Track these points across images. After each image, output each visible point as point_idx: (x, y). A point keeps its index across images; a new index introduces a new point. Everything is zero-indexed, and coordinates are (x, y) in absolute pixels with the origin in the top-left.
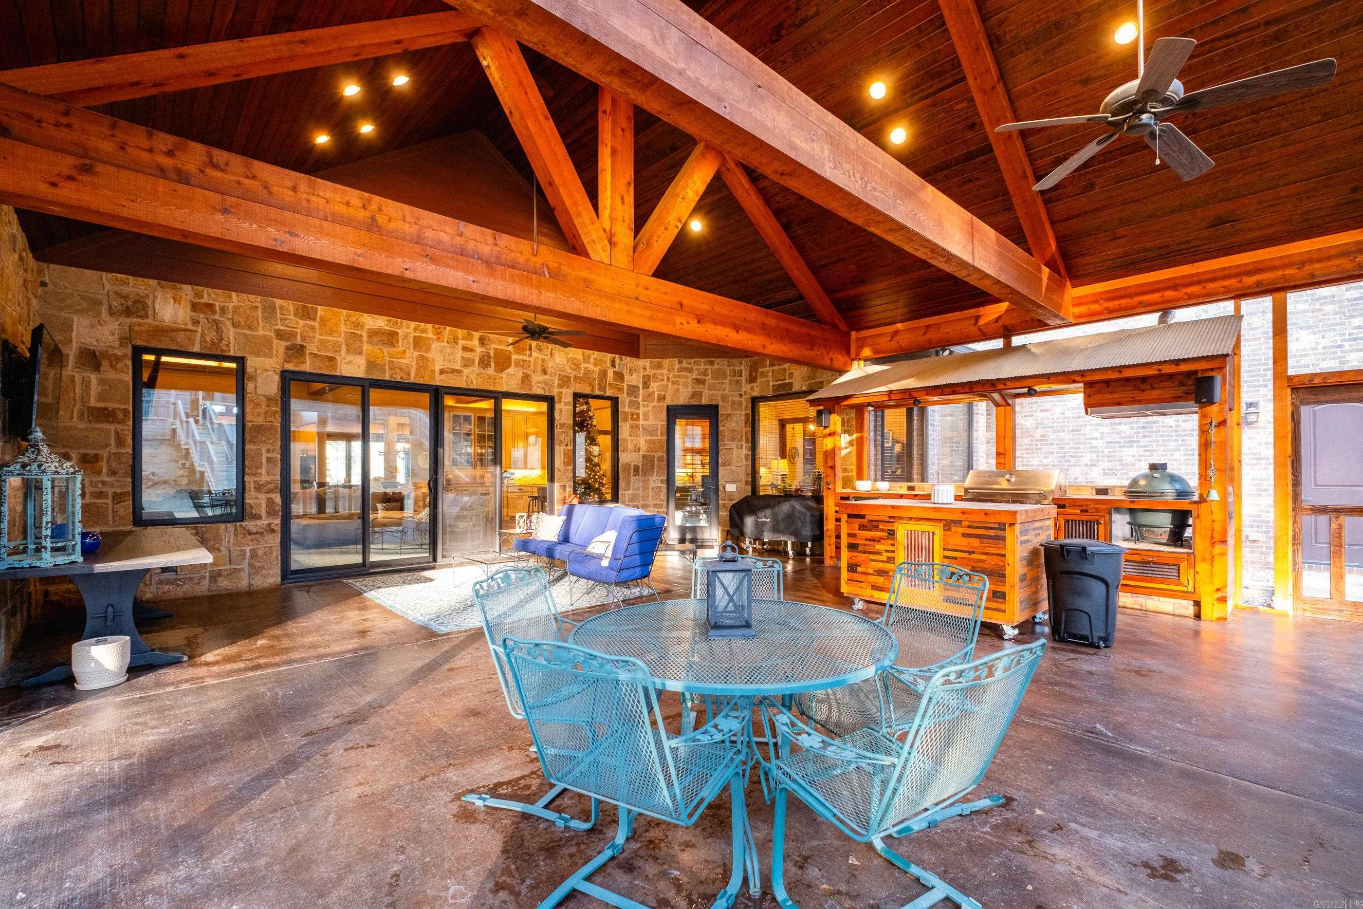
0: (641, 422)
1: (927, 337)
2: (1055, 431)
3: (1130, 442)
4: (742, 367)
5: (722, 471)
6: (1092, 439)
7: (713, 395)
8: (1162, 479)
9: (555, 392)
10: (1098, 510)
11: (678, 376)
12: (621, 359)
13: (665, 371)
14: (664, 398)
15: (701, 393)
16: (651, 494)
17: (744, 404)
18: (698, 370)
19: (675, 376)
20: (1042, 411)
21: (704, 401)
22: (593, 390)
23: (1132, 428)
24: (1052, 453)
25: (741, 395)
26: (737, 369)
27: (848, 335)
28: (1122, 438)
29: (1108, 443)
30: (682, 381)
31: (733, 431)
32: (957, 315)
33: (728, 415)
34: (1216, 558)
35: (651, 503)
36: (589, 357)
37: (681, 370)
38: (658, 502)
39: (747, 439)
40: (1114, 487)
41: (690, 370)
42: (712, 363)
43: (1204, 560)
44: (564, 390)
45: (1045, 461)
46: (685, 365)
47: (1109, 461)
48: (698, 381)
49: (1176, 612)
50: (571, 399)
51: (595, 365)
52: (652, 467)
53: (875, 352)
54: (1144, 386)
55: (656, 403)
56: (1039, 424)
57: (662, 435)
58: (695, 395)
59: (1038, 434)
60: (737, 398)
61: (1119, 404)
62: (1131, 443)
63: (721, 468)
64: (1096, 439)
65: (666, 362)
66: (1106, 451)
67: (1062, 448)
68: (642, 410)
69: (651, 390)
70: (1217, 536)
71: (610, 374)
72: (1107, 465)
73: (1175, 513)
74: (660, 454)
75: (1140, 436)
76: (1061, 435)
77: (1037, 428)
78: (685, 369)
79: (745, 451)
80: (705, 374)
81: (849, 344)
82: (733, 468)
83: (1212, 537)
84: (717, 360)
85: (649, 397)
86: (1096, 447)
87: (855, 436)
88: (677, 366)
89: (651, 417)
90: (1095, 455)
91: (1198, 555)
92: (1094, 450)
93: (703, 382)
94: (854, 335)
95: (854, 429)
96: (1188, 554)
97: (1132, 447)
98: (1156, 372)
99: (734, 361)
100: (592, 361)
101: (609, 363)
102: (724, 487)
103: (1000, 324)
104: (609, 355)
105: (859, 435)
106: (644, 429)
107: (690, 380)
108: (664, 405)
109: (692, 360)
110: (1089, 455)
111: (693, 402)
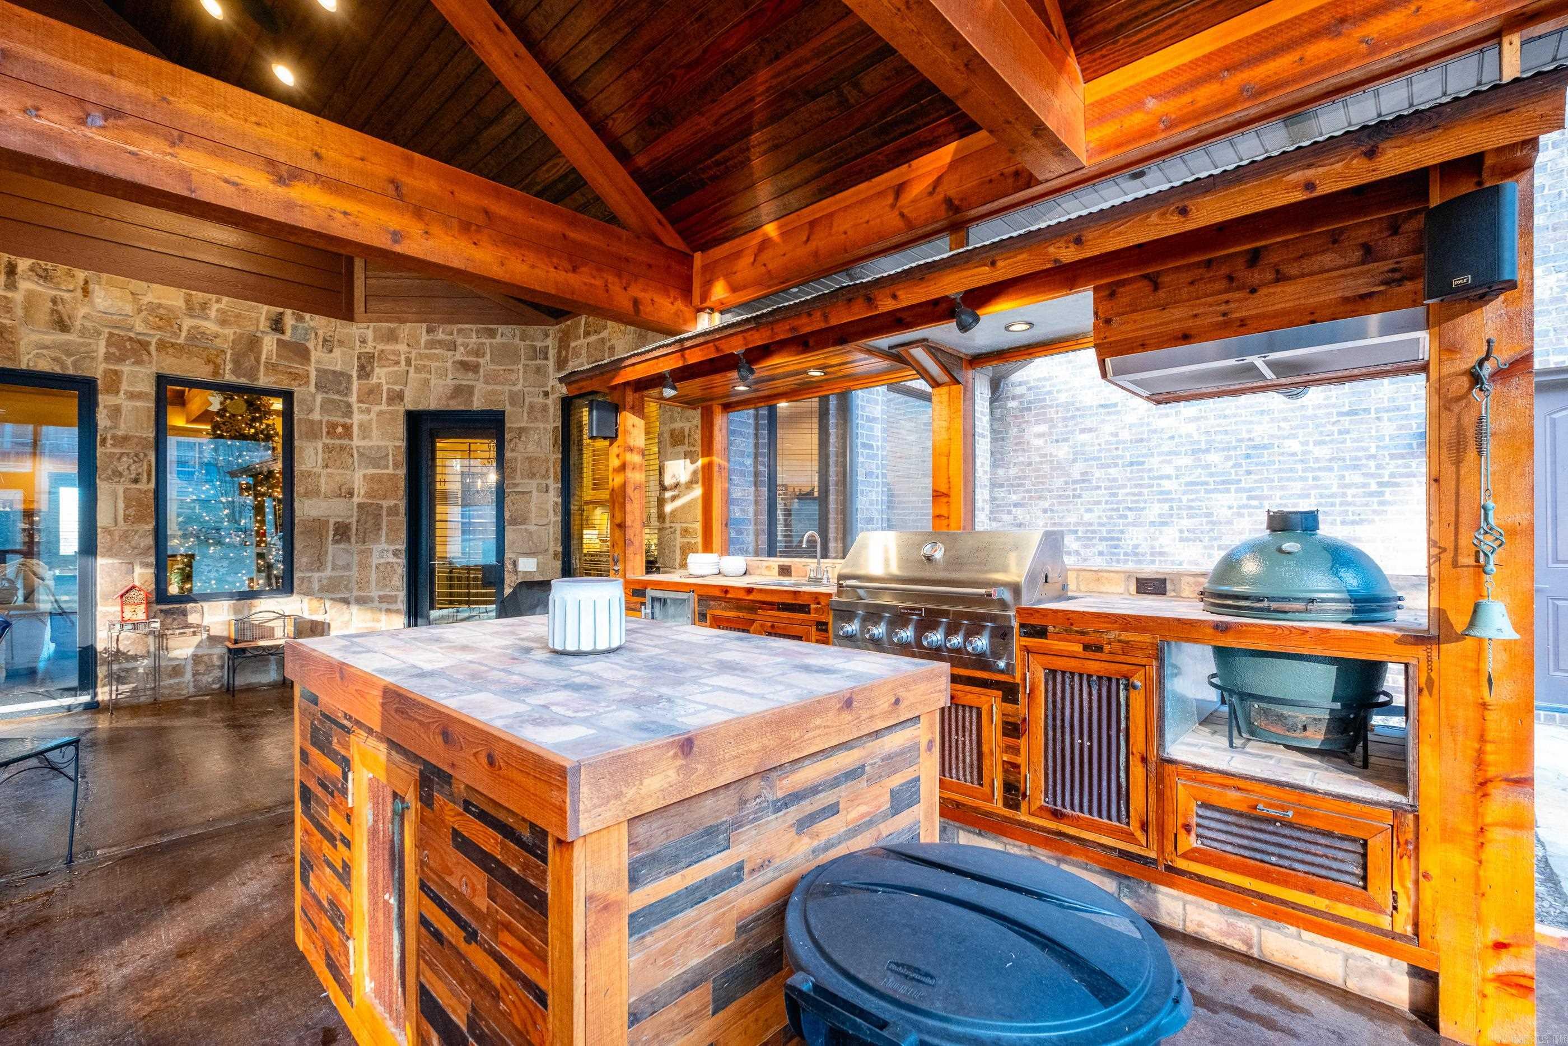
0: (356, 442)
1: (812, 246)
2: (1102, 466)
3: (1223, 482)
4: (549, 342)
5: (511, 534)
6: (1161, 477)
7: (494, 393)
8: (1305, 559)
9: (98, 370)
10: (1127, 647)
11: (428, 357)
12: (300, 319)
13: (402, 347)
14: (400, 396)
15: (470, 390)
16: (374, 576)
17: (551, 410)
18: (466, 346)
19: (421, 356)
20: (1083, 431)
21: (478, 404)
22: (216, 373)
23: (1228, 458)
24: (1099, 503)
25: (546, 394)
26: (539, 344)
27: (687, 260)
28: (1211, 475)
29: (1187, 484)
30: (434, 365)
31: (530, 460)
32: (863, 189)
33: (521, 431)
34: (1495, 834)
35: (375, 593)
36: (204, 306)
37: (431, 344)
38: (387, 592)
39: (555, 477)
40: (1180, 575)
41: (453, 347)
42: (492, 333)
43: (1449, 835)
44: (126, 368)
45: (1087, 517)
46: (441, 335)
47: (1190, 517)
48: (464, 366)
49: (1353, 986)
50: (149, 388)
51: (223, 322)
52: (378, 527)
53: (734, 289)
54: (1255, 277)
55: (384, 407)
56: (1078, 454)
57: (396, 466)
58: (458, 391)
59: (1076, 471)
60: (541, 400)
61: (1186, 338)
62: (1225, 484)
63: (509, 529)
64: (1168, 477)
65: (405, 330)
66: (1185, 498)
67: (1115, 495)
68: (357, 418)
69: (374, 380)
70: (1497, 761)
71: (269, 343)
72: (1186, 523)
73: (1345, 666)
74: (392, 503)
75: (1242, 471)
76: (1112, 471)
77: (1074, 460)
78: (440, 343)
79: (553, 497)
80: (478, 353)
81: (689, 279)
82: (533, 528)
83: (1480, 763)
84: (501, 328)
85: (370, 394)
86: (1169, 492)
87: (700, 462)
88: (424, 338)
89: (375, 433)
90: (1166, 506)
91: (1430, 818)
92: (1165, 497)
93: (475, 368)
94: (698, 258)
95: (698, 448)
96: (1396, 810)
97: (1228, 491)
98: (1299, 196)
99: (531, 330)
100: (213, 314)
101: (264, 324)
102: (515, 563)
103: (939, 197)
104: (265, 308)
105: (706, 460)
106: (361, 455)
107: (449, 364)
108: (400, 409)
109: (455, 328)
110: (1157, 505)
111: (455, 405)
